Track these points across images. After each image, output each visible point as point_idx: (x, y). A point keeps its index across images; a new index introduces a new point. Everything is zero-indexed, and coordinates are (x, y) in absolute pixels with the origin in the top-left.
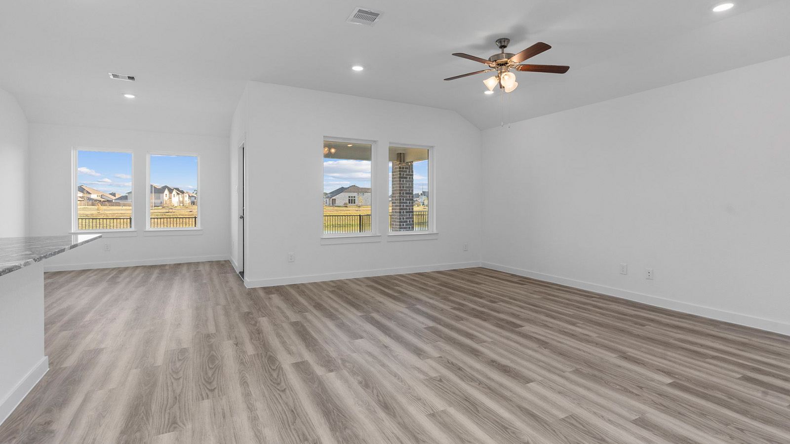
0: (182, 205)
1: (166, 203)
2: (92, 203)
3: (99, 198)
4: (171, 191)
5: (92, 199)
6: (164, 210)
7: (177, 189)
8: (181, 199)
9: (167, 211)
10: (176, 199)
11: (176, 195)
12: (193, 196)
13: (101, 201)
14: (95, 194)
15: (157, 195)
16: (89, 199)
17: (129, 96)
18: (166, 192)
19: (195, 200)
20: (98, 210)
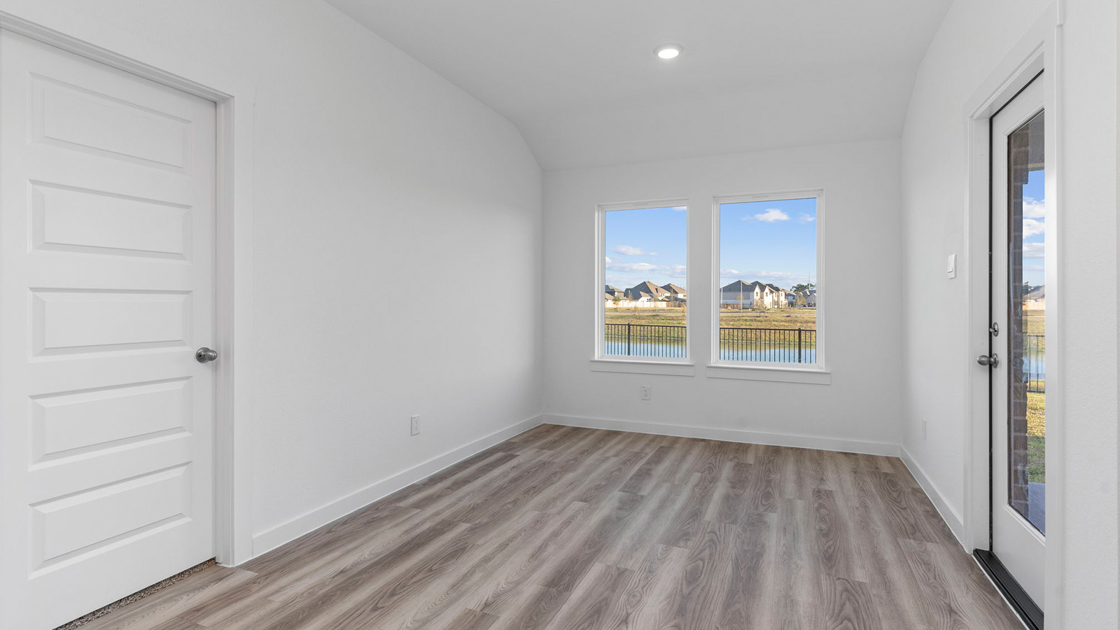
0: (776, 307)
1: (757, 305)
2: (679, 304)
4: (762, 288)
6: (754, 314)
7: (771, 286)
8: (776, 299)
9: (758, 315)
10: (768, 300)
11: (769, 293)
12: (791, 295)
15: (746, 293)
16: (676, 299)
18: (757, 289)
19: (794, 301)
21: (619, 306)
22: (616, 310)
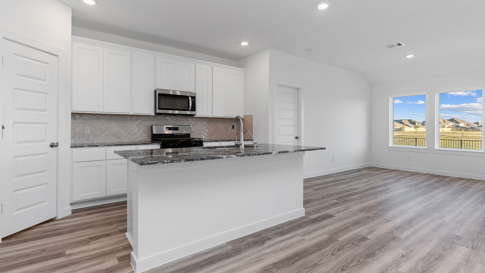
3: (465, 126)
5: (461, 127)
13: (466, 128)
14: (463, 123)
16: (458, 127)
17: (410, 56)
20: (462, 134)
21: (418, 130)
22: (416, 132)
